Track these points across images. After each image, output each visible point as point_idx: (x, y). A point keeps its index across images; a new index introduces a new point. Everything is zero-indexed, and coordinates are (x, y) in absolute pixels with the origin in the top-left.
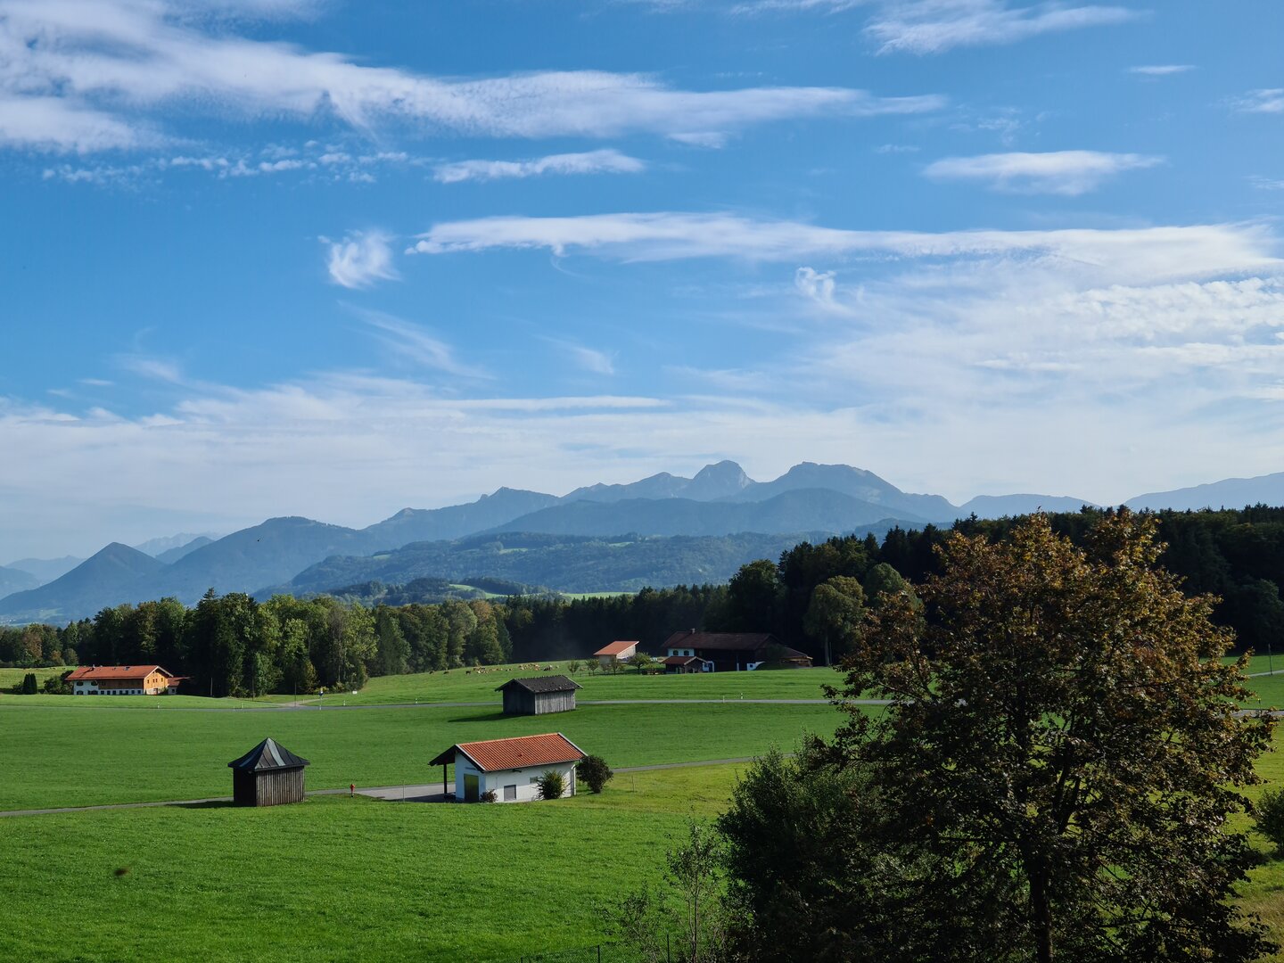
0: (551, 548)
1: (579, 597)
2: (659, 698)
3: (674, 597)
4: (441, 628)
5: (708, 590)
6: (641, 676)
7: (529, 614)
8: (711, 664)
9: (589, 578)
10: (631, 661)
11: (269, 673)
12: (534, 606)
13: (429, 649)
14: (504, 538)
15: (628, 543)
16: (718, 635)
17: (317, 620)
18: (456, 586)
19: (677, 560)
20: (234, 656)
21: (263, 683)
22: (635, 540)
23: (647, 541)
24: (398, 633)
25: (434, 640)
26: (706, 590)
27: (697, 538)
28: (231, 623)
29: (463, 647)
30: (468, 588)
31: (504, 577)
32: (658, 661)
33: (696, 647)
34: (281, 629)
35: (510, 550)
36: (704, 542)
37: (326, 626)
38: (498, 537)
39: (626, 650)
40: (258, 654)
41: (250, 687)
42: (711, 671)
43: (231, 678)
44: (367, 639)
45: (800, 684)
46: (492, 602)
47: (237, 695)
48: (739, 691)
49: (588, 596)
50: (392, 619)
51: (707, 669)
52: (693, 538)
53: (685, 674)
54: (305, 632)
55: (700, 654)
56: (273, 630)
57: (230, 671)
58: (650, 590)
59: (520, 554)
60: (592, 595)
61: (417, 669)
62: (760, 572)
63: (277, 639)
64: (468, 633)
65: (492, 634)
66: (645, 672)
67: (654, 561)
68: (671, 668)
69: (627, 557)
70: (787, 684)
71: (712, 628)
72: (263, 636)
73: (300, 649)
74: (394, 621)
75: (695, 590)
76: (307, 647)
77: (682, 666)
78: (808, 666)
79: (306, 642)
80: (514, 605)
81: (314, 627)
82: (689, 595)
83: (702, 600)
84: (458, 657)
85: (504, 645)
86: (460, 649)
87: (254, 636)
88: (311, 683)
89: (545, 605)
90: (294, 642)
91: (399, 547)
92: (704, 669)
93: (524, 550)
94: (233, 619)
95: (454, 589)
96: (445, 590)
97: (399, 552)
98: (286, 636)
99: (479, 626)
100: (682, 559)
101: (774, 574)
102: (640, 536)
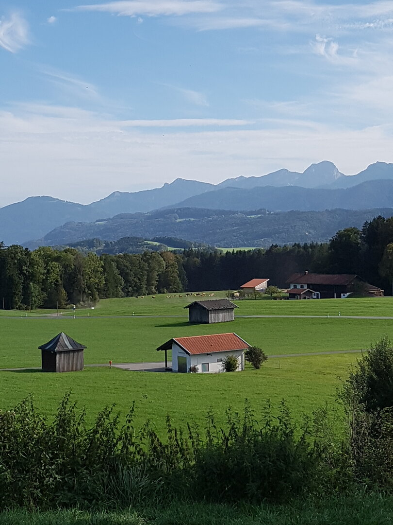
0: (209, 218)
1: (231, 250)
2: (286, 314)
3: (291, 251)
4: (142, 269)
5: (314, 247)
6: (273, 301)
7: (198, 260)
8: (318, 294)
9: (234, 238)
10: (266, 291)
11: (39, 295)
12: (201, 256)
13: (136, 282)
14: (179, 211)
15: (259, 215)
16: (323, 276)
17: (67, 263)
18: (149, 242)
19: (292, 226)
20: (17, 285)
21: (35, 302)
22: (264, 213)
23: (272, 214)
24: (116, 272)
25: (139, 276)
26: (313, 246)
27: (304, 212)
28: (15, 264)
29: (157, 281)
30: (158, 244)
31: (179, 236)
32: (285, 292)
33: (309, 283)
34: (45, 268)
35: (183, 220)
36: (310, 215)
37: (73, 267)
38: (176, 211)
39: (262, 285)
40: (31, 284)
41: (27, 303)
42: (318, 298)
43: (15, 298)
44: (99, 275)
45: (377, 307)
46: (174, 252)
47: (20, 308)
48: (337, 310)
49: (236, 250)
50: (112, 263)
51: (315, 297)
52: (302, 212)
53: (301, 300)
54: (60, 270)
55: (311, 287)
56: (40, 269)
57: (15, 293)
58: (276, 246)
59: (189, 222)
60: (239, 249)
61: (128, 294)
62: (350, 235)
63: (43, 274)
64: (159, 272)
65: (175, 272)
66: (275, 298)
67: (276, 227)
68: (292, 296)
69: (259, 224)
70: (369, 307)
71: (318, 270)
72: (34, 272)
73: (57, 281)
74: (114, 264)
75: (305, 247)
76: (61, 280)
77: (300, 294)
78: (381, 295)
79: (61, 276)
80: (188, 254)
81: (66, 267)
82: (302, 249)
83: (310, 253)
84: (154, 287)
85: (182, 280)
86: (155, 283)
87: (29, 272)
88: (63, 302)
89: (208, 255)
90: (53, 277)
91: (111, 217)
92: (313, 296)
93: (192, 219)
94: (16, 261)
95: (148, 244)
96: (142, 245)
97: (111, 219)
98: (48, 272)
99: (167, 268)
100: (295, 226)
101: (359, 236)
102: (268, 211)
